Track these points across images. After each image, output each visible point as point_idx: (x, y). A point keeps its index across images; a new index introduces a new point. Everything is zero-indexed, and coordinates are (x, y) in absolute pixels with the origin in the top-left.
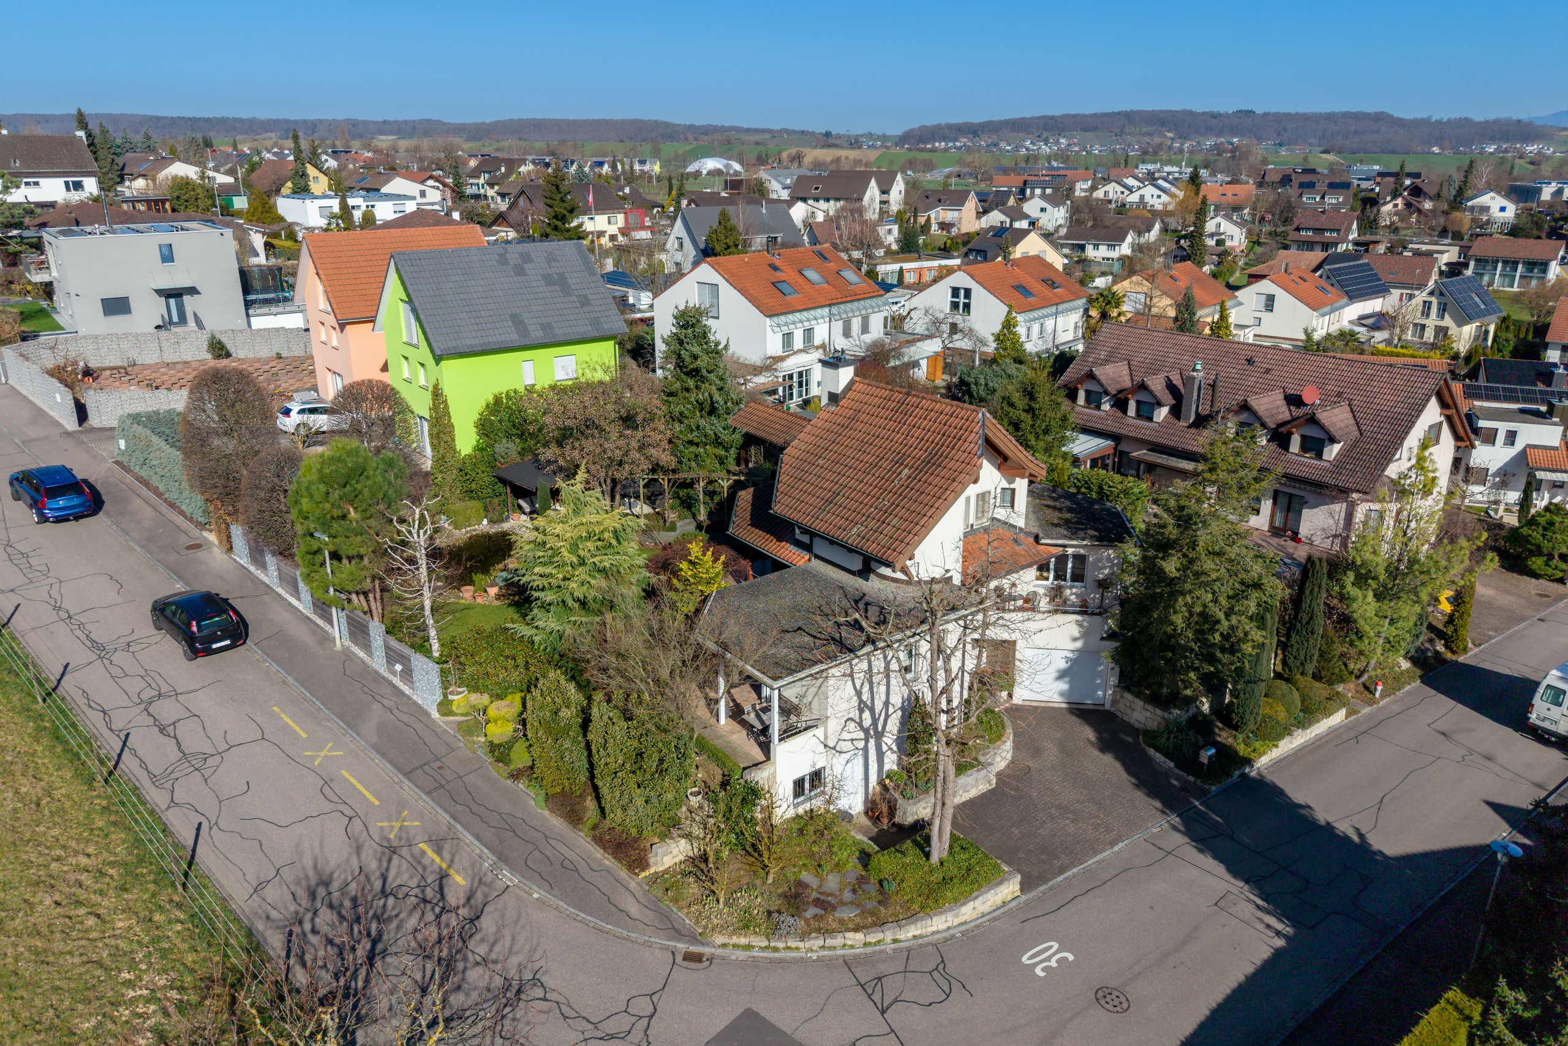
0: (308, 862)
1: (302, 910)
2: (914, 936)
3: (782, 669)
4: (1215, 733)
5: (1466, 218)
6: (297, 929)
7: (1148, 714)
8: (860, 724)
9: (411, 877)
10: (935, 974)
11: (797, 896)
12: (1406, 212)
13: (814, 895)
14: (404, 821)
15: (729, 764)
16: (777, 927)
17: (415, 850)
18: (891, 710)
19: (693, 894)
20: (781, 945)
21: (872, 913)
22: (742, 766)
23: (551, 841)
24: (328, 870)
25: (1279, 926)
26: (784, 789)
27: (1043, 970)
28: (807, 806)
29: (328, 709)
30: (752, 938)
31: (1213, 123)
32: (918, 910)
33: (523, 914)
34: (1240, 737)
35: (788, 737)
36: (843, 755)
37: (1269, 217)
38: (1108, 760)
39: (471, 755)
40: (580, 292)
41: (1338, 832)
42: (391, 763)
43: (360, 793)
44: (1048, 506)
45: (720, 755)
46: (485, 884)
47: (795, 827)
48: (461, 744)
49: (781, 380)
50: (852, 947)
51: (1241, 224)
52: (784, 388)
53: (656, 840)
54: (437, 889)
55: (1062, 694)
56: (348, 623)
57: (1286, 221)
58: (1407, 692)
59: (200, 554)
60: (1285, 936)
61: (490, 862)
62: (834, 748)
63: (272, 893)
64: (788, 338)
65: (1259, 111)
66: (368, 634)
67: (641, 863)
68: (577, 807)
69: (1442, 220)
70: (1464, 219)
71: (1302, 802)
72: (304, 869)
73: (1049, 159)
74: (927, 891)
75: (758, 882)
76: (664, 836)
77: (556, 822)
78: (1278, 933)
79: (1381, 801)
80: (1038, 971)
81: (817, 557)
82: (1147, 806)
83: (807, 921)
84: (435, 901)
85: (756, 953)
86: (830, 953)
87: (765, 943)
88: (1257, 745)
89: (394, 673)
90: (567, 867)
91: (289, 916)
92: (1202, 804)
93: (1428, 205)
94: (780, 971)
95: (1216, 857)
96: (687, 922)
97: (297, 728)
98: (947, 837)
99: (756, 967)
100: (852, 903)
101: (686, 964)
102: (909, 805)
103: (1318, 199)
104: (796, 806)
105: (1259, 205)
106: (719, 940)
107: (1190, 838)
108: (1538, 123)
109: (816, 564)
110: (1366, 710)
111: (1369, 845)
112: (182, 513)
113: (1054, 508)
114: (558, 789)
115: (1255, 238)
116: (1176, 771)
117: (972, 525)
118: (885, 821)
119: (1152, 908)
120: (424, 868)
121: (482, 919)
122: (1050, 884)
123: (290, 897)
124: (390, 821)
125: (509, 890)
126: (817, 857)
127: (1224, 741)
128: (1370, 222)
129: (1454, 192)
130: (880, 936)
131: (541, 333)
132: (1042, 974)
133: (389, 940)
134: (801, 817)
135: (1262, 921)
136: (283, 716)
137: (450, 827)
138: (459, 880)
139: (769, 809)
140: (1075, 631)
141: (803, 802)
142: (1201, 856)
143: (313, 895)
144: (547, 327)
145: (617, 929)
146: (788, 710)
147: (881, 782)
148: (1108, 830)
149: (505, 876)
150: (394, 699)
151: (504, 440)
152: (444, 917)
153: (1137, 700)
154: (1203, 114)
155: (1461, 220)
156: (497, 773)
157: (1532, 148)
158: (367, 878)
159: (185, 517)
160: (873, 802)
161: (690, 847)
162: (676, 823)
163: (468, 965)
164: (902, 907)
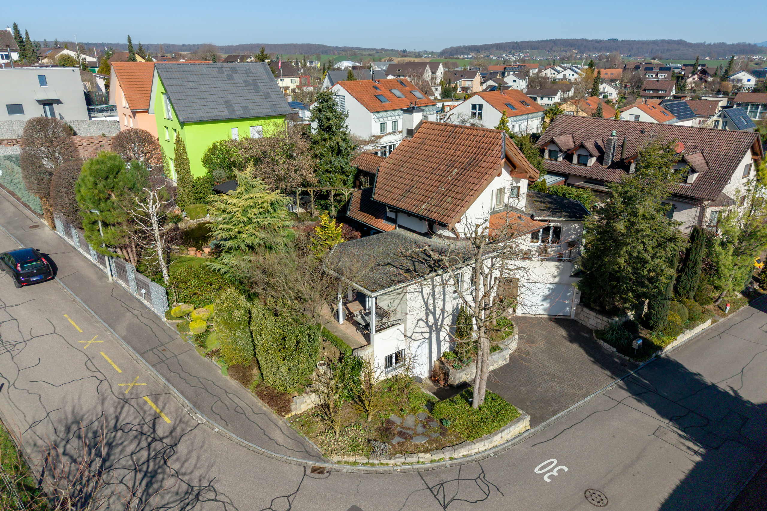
0: (69, 409)
1: (59, 440)
2: (463, 456)
3: (378, 286)
4: (638, 332)
5: (730, 84)
6: (53, 452)
7: (599, 321)
8: (427, 323)
9: (135, 418)
10: (479, 481)
11: (387, 429)
12: (699, 82)
13: (398, 429)
14: (136, 383)
15: (344, 347)
16: (373, 451)
17: (141, 401)
18: (446, 315)
19: (320, 429)
20: (376, 462)
21: (436, 441)
22: (352, 348)
23: (229, 395)
24: (81, 414)
25: (696, 448)
26: (379, 361)
27: (549, 477)
28: (394, 373)
29: (98, 316)
30: (357, 458)
31: (597, 45)
32: (465, 438)
33: (207, 442)
34: (654, 334)
35: (381, 330)
36: (416, 342)
37: (629, 85)
38: (575, 347)
39: (184, 343)
40: (265, 91)
41: (720, 389)
42: (133, 347)
43: (110, 365)
44: (537, 201)
45: (338, 341)
46: (183, 423)
47: (386, 386)
48: (179, 336)
49: (379, 148)
50: (423, 463)
51: (615, 88)
52: (381, 153)
53: (296, 394)
54: (151, 426)
55: (545, 310)
56: (116, 266)
57: (638, 87)
58: (742, 310)
59: (38, 231)
60: (700, 454)
61: (189, 408)
62: (410, 337)
63: (40, 429)
64: (383, 125)
65: (620, 39)
66: (126, 272)
67: (285, 409)
68: (247, 374)
69: (717, 86)
70: (729, 85)
71: (695, 372)
72: (65, 412)
73: (515, 62)
74: (471, 427)
75: (362, 421)
76: (301, 392)
77: (234, 384)
78: (696, 452)
79: (742, 371)
80: (546, 478)
81: (400, 226)
82: (603, 374)
83: (393, 446)
84: (148, 434)
85: (360, 467)
86: (409, 467)
87: (366, 461)
88: (664, 338)
89: (141, 295)
90: (238, 411)
91: (50, 444)
92: (635, 373)
93: (710, 79)
94: (376, 479)
95: (649, 404)
96: (315, 447)
97: (77, 327)
98: (483, 392)
99: (359, 476)
100: (423, 434)
101: (313, 475)
102: (457, 373)
103: (654, 76)
104: (387, 373)
105: (624, 79)
106: (336, 458)
107: (631, 393)
108: (759, 45)
109: (400, 231)
110: (722, 320)
111: (741, 397)
112: (30, 209)
113: (541, 202)
114: (234, 363)
115: (623, 95)
116: (617, 353)
117: (494, 209)
118: (442, 383)
119: (614, 436)
120: (145, 412)
121: (179, 446)
122: (548, 421)
123: (53, 430)
124: (127, 382)
125: (199, 426)
126: (400, 404)
127: (644, 336)
128: (681, 87)
129: (722, 74)
130: (442, 456)
131: (242, 112)
132: (549, 480)
133: (114, 460)
134: (390, 380)
135: (684, 445)
136: (69, 320)
137: (165, 386)
138: (167, 420)
139: (369, 375)
140: (556, 272)
141: (391, 371)
142: (639, 404)
143: (68, 429)
144: (245, 109)
145: (268, 452)
146: (381, 314)
147: (439, 359)
148: (581, 388)
149: (197, 417)
150: (140, 310)
151: (219, 169)
152: (153, 445)
153: (591, 313)
154: (592, 41)
155: (728, 86)
156: (199, 353)
157: (755, 58)
158: (106, 419)
159: (32, 211)
160: (435, 371)
161: (318, 399)
162: (309, 383)
163: (166, 476)
164: (455, 437)
